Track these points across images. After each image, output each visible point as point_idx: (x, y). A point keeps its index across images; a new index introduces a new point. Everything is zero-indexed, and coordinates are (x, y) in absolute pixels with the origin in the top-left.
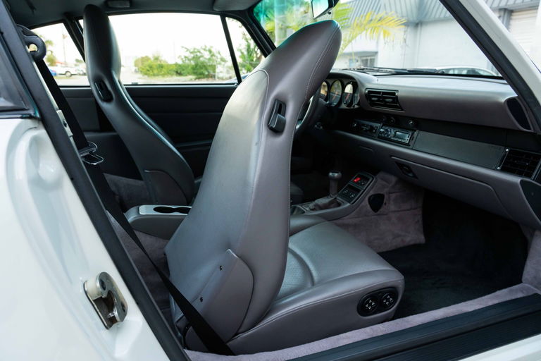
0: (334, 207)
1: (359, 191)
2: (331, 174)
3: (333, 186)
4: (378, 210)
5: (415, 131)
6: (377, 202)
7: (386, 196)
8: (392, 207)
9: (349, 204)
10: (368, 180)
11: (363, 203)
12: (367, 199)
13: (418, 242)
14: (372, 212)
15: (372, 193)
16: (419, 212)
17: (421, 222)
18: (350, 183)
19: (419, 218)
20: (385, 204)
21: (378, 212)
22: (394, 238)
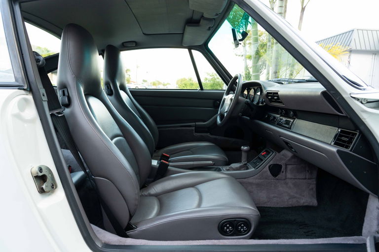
0: (244, 170)
1: (262, 160)
2: (242, 147)
3: (244, 155)
4: (276, 176)
5: (295, 119)
6: (275, 170)
7: (283, 167)
8: (289, 175)
9: (254, 169)
10: (269, 153)
11: (265, 169)
12: (267, 166)
13: (311, 204)
14: (272, 177)
15: (271, 163)
16: (314, 182)
17: (315, 189)
18: (260, 156)
19: (314, 186)
20: (283, 172)
21: (277, 177)
22: (290, 199)
